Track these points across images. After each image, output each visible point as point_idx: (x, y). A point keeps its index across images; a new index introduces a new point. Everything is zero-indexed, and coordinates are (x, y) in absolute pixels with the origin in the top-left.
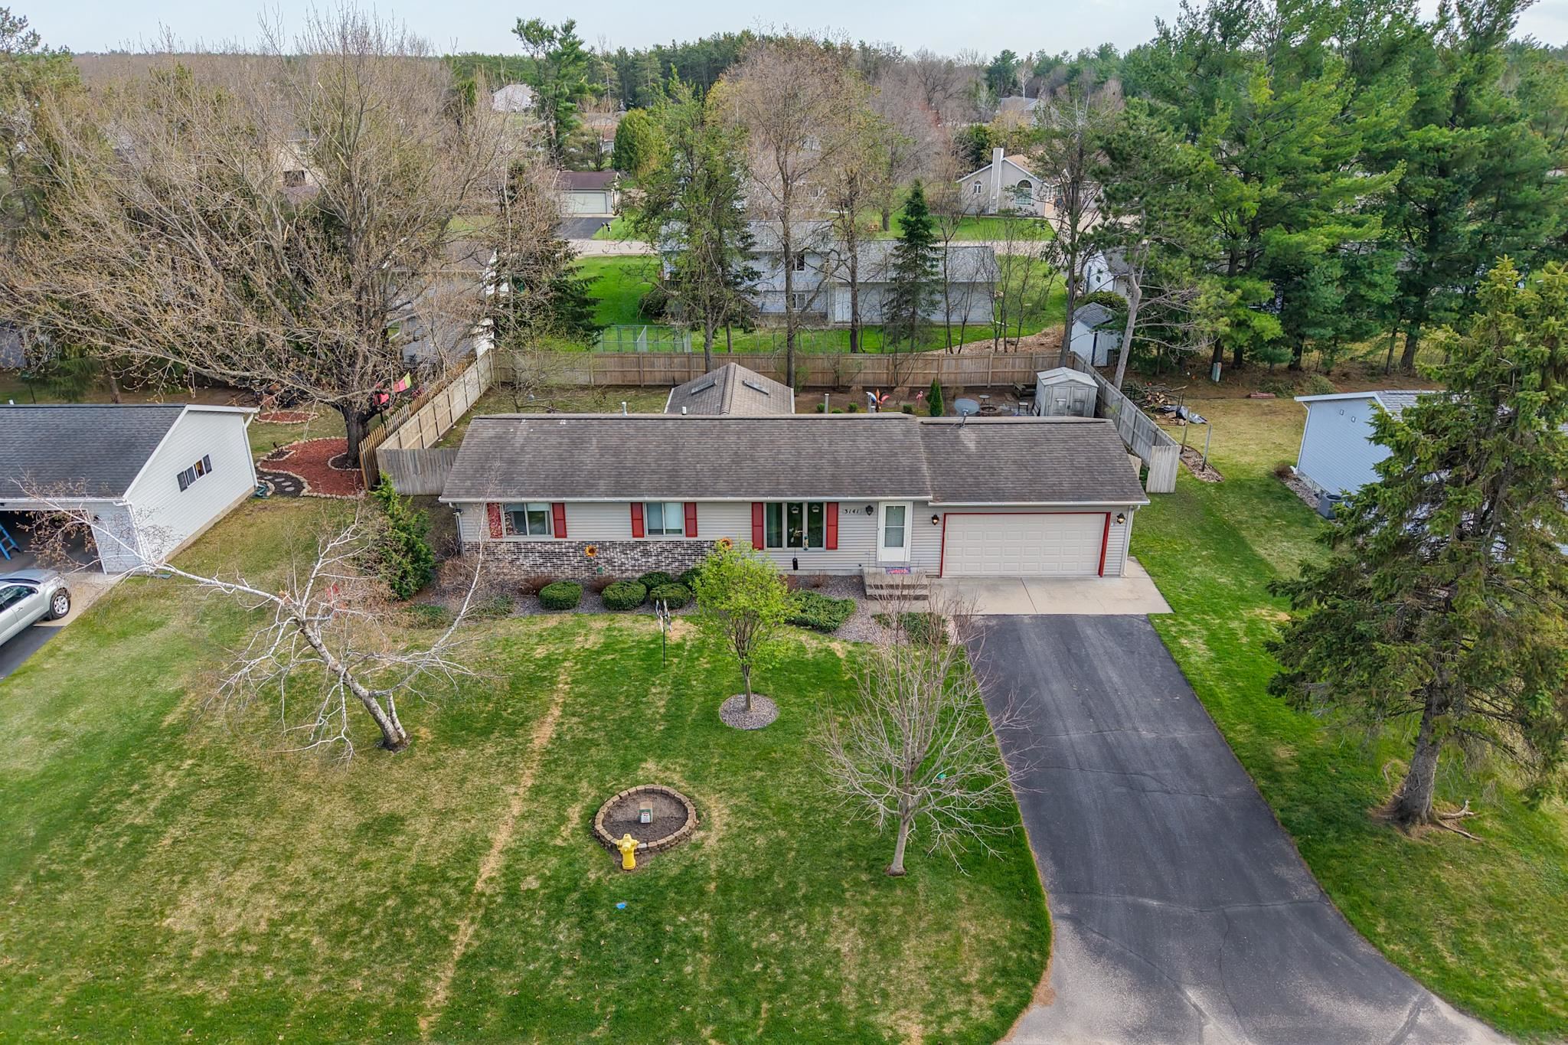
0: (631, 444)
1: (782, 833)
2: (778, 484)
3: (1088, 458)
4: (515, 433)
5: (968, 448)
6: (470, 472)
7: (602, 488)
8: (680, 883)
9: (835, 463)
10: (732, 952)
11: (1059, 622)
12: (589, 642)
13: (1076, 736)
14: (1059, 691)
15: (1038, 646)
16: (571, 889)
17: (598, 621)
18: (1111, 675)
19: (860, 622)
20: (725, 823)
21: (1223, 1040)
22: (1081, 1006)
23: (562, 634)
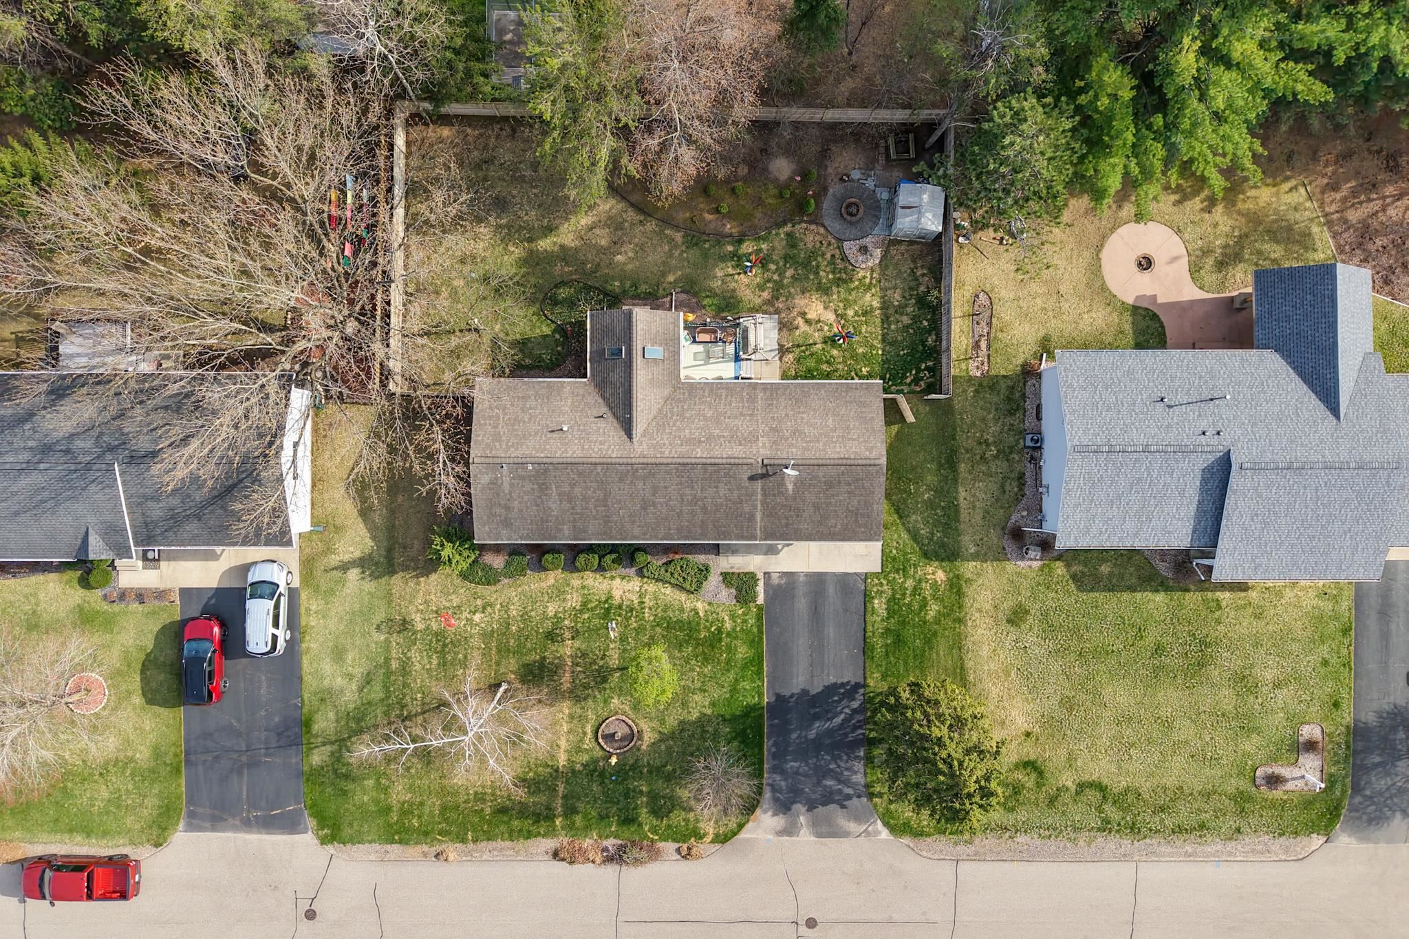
0: (577, 490)
1: (671, 743)
2: (670, 529)
3: (859, 502)
4: (502, 477)
5: (787, 490)
6: (485, 518)
7: (567, 532)
8: (634, 767)
9: (704, 508)
10: (653, 797)
11: (818, 581)
12: (574, 601)
13: (801, 680)
14: (801, 645)
15: (802, 604)
16: (594, 771)
17: (575, 579)
18: (831, 631)
19: (714, 580)
20: (649, 737)
21: (805, 836)
22: (765, 823)
23: (559, 592)
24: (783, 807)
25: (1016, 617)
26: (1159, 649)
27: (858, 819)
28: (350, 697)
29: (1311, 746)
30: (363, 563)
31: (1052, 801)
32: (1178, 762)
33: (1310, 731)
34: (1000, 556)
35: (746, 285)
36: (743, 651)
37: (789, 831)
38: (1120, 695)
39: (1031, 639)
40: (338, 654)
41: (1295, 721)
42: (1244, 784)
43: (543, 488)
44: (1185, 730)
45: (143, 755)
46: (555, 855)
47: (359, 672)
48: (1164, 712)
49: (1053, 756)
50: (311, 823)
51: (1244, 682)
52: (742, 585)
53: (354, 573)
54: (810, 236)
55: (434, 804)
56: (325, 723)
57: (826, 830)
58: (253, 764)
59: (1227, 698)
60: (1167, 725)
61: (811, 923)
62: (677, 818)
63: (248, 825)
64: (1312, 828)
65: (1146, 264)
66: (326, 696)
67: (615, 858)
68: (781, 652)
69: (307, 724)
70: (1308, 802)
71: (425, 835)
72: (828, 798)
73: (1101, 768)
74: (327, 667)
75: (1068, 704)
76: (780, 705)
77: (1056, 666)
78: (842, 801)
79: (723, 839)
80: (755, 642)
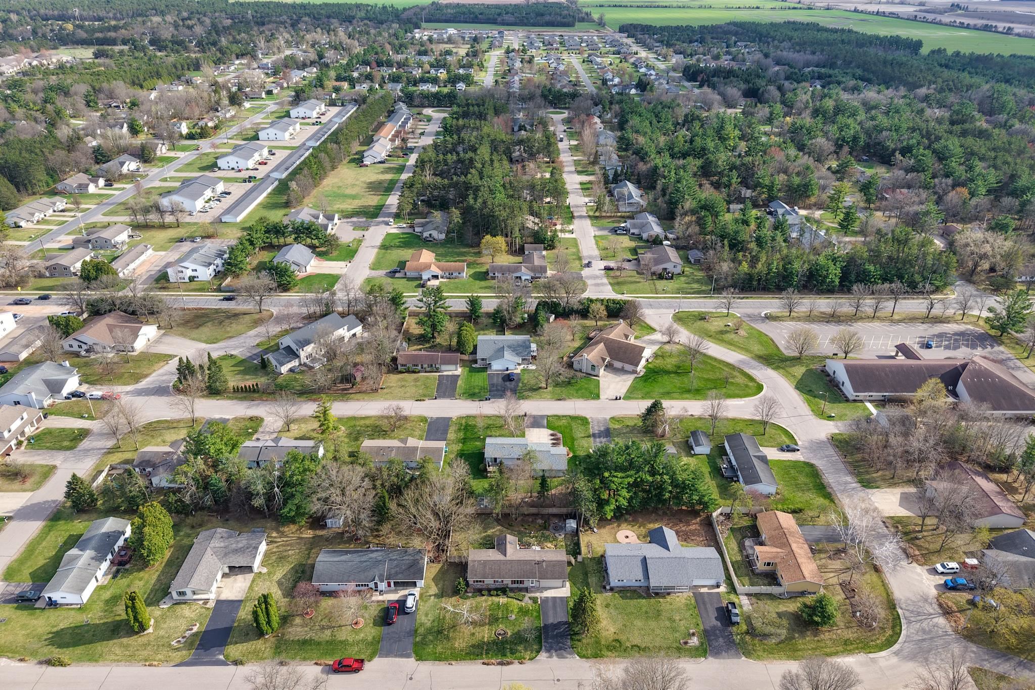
1: (516, 635)
2: (515, 576)
3: (561, 570)
4: (475, 564)
5: (544, 567)
6: (470, 574)
7: (490, 577)
8: (506, 641)
9: (524, 571)
10: (511, 649)
11: (554, 598)
12: (490, 603)
13: (551, 620)
14: (551, 613)
15: (550, 604)
16: (495, 643)
17: (490, 598)
18: (558, 610)
19: (526, 599)
20: (509, 634)
21: (555, 658)
22: (543, 656)
23: (486, 601)
24: (548, 651)
25: (607, 606)
26: (646, 612)
27: (570, 654)
28: (429, 624)
29: (693, 634)
30: (435, 595)
31: (625, 650)
32: (658, 639)
33: (691, 631)
34: (601, 592)
35: (532, 540)
36: (535, 614)
37: (551, 657)
38: (639, 623)
39: (612, 611)
40: (427, 615)
41: (687, 629)
42: (678, 645)
43: (485, 566)
44: (658, 632)
45: (370, 638)
46: (484, 663)
47: (431, 619)
48: (651, 627)
49: (623, 638)
50: (414, 655)
51: (671, 620)
52: (534, 600)
53: (432, 598)
54: (547, 533)
55: (449, 652)
56: (421, 630)
57: (561, 657)
58: (399, 641)
59: (667, 623)
60: (653, 630)
61: (558, 680)
62: (518, 654)
63: (396, 656)
64: (700, 656)
65: (627, 537)
66: (422, 625)
67: (501, 664)
68: (546, 614)
69: (416, 631)
70: (697, 649)
71: (446, 659)
72: (561, 649)
73: (637, 641)
74: (423, 618)
75: (625, 625)
76: (546, 626)
77: (620, 617)
78: (565, 649)
79: (531, 659)
80: (539, 612)
